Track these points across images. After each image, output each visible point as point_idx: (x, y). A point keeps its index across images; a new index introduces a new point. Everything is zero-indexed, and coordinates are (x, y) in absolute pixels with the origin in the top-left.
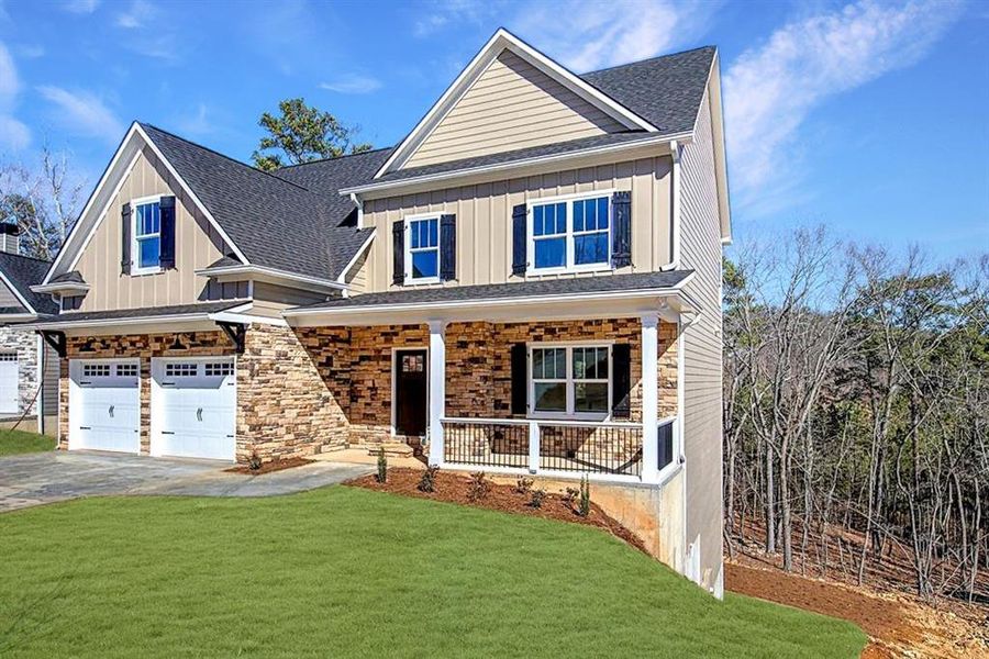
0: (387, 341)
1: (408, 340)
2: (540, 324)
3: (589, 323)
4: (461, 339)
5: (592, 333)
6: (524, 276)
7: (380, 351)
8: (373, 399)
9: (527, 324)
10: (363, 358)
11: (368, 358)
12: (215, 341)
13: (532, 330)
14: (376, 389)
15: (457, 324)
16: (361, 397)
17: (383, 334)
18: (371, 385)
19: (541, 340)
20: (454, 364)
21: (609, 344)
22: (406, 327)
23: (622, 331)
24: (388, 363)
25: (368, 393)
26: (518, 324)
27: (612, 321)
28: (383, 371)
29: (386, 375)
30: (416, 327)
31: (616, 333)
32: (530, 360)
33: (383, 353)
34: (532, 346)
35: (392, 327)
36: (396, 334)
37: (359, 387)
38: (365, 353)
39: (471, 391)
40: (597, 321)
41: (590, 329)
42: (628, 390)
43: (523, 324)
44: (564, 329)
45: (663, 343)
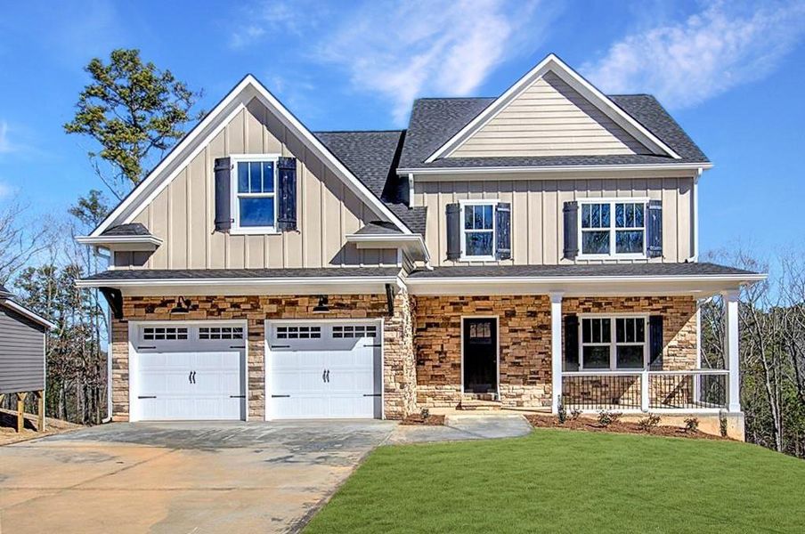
0: (455, 310)
1: (477, 310)
2: (588, 300)
3: (629, 299)
4: (530, 309)
5: (632, 307)
6: (574, 260)
7: (449, 319)
8: (441, 362)
9: (577, 298)
10: (429, 325)
11: (437, 325)
12: (355, 304)
13: (581, 304)
14: (446, 353)
15: (527, 296)
16: (429, 360)
17: (452, 304)
18: (439, 349)
19: (590, 311)
20: (524, 330)
21: (646, 316)
22: (476, 298)
23: (655, 306)
24: (457, 329)
25: (437, 357)
26: (570, 299)
27: (646, 298)
28: (451, 336)
29: (456, 340)
30: (487, 298)
31: (650, 307)
32: (580, 328)
33: (452, 321)
34: (581, 316)
35: (462, 298)
36: (466, 304)
37: (426, 351)
38: (432, 321)
39: (540, 353)
40: (635, 298)
41: (630, 304)
42: (661, 351)
43: (574, 298)
44: (610, 304)
45: (686, 316)
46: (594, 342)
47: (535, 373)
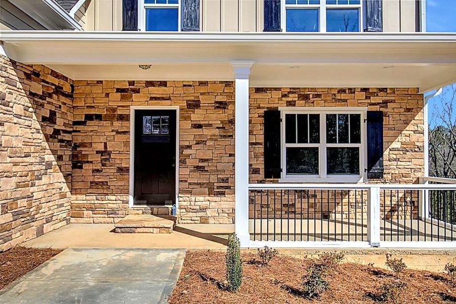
0: (123, 98)
1: (152, 98)
2: (293, 91)
3: (342, 91)
4: (219, 99)
5: (345, 101)
7: (114, 110)
8: (103, 165)
9: (279, 89)
10: (89, 117)
11: (99, 117)
13: (285, 96)
14: (109, 153)
15: (215, 82)
16: (88, 162)
17: (118, 90)
18: (101, 147)
19: (294, 105)
20: (210, 125)
21: (362, 111)
22: (150, 84)
23: (373, 100)
24: (125, 123)
25: (98, 158)
26: (271, 89)
27: (365, 90)
28: (118, 133)
29: (122, 137)
30: (164, 84)
31: (368, 101)
32: (283, 125)
33: (119, 112)
34: (284, 111)
35: (132, 83)
36: (137, 91)
37: (85, 151)
38: (93, 112)
40: (350, 89)
41: (343, 96)
42: (382, 156)
43: (276, 89)
44: (318, 96)
45: (411, 111)
46: (299, 142)
47: (223, 180)
